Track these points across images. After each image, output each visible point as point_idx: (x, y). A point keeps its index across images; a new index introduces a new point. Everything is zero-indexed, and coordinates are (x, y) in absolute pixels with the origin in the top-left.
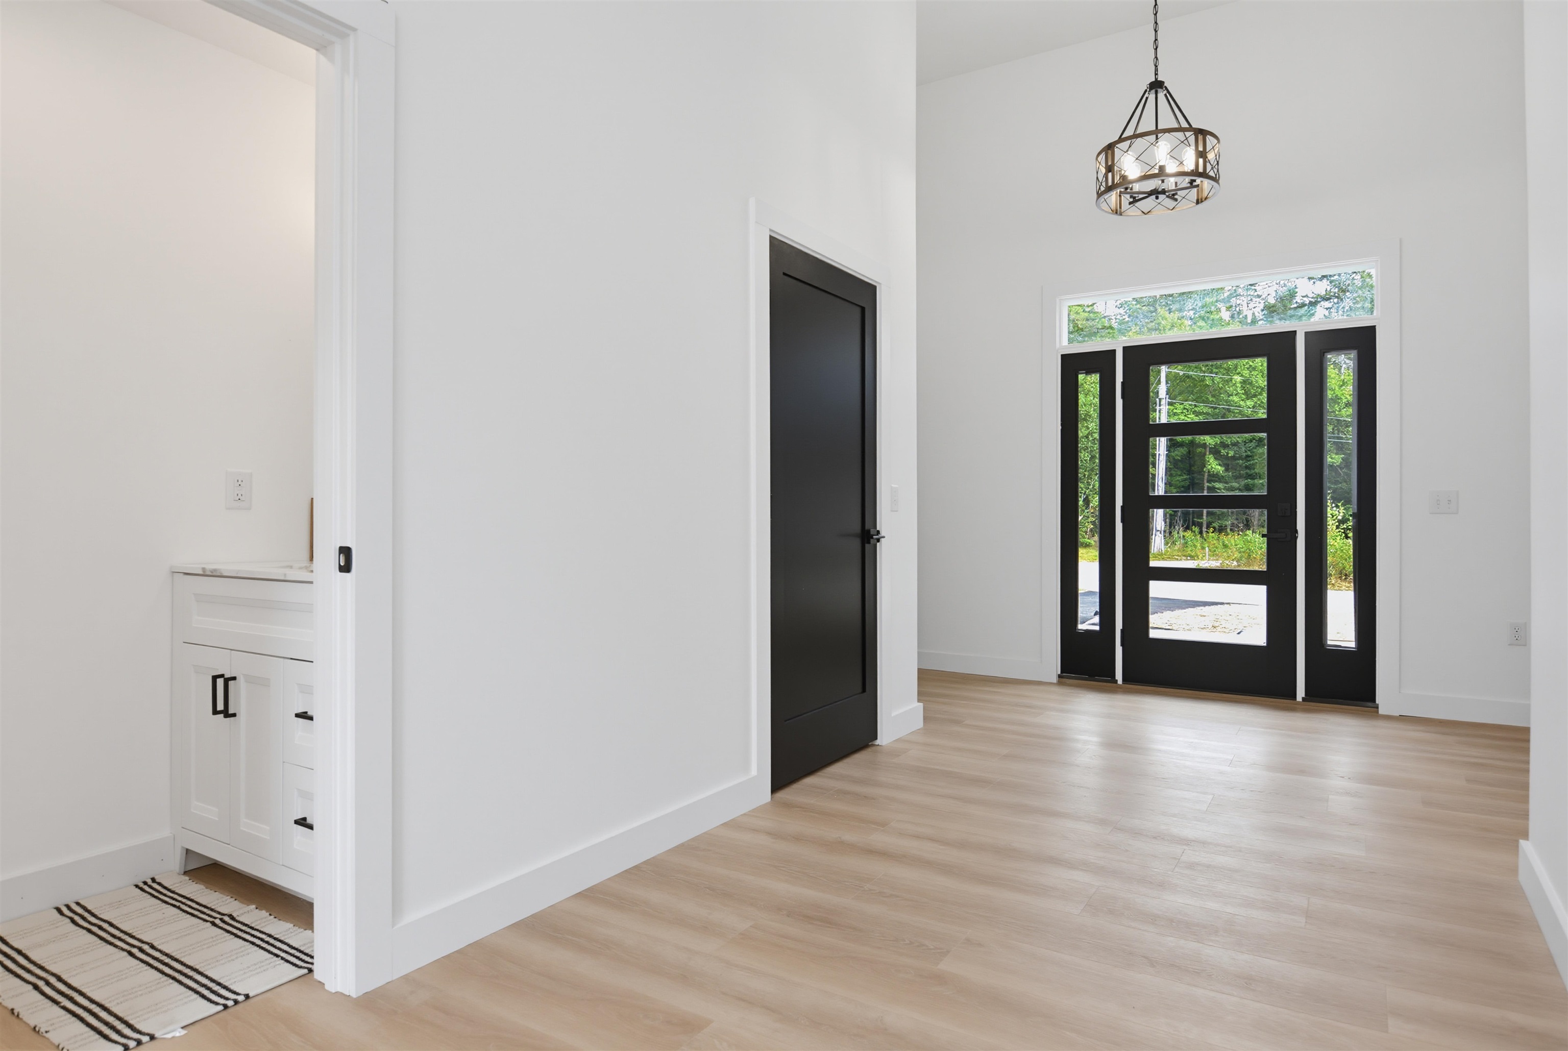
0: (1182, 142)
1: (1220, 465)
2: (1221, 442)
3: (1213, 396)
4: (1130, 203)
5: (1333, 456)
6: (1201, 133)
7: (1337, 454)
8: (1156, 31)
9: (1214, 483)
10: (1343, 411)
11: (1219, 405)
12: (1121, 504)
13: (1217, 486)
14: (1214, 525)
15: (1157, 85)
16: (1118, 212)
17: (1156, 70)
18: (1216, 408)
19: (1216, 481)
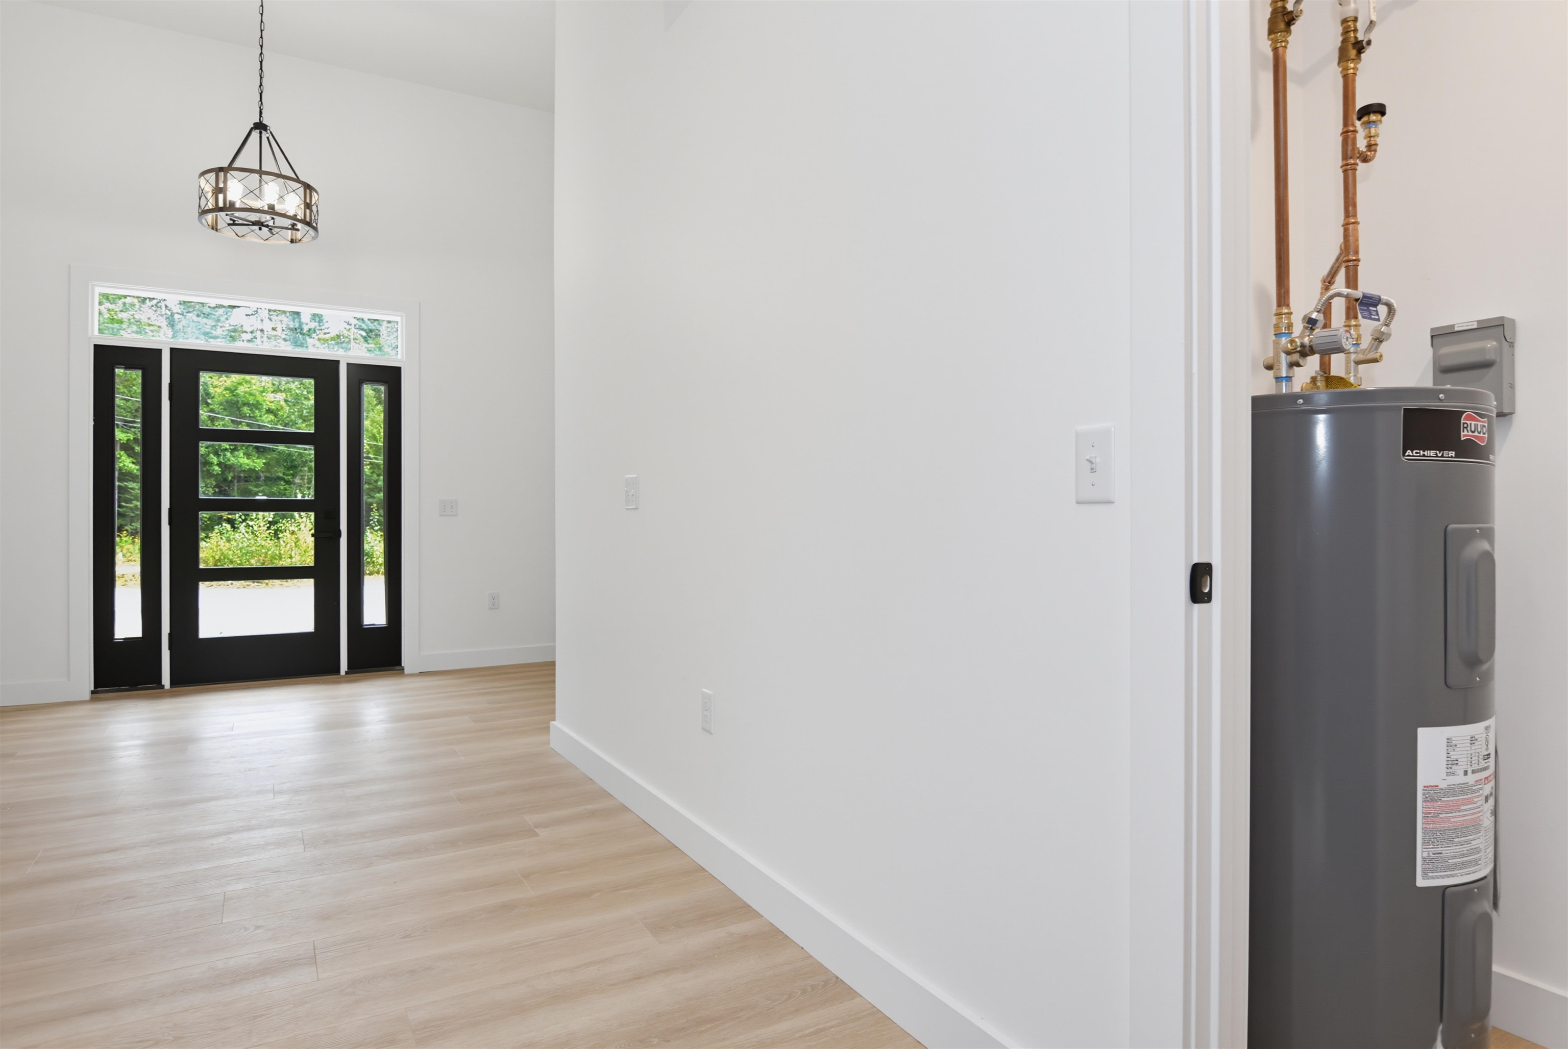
0: (294, 191)
1: (133, 463)
2: (134, 438)
3: (125, 387)
4: (229, 225)
5: (255, 461)
6: (308, 187)
7: (258, 458)
8: (261, 78)
9: (127, 482)
10: (264, 418)
11: (132, 397)
12: (168, 506)
13: (130, 486)
14: (126, 528)
15: (260, 126)
16: (215, 228)
17: (261, 113)
18: (127, 400)
19: (130, 481)
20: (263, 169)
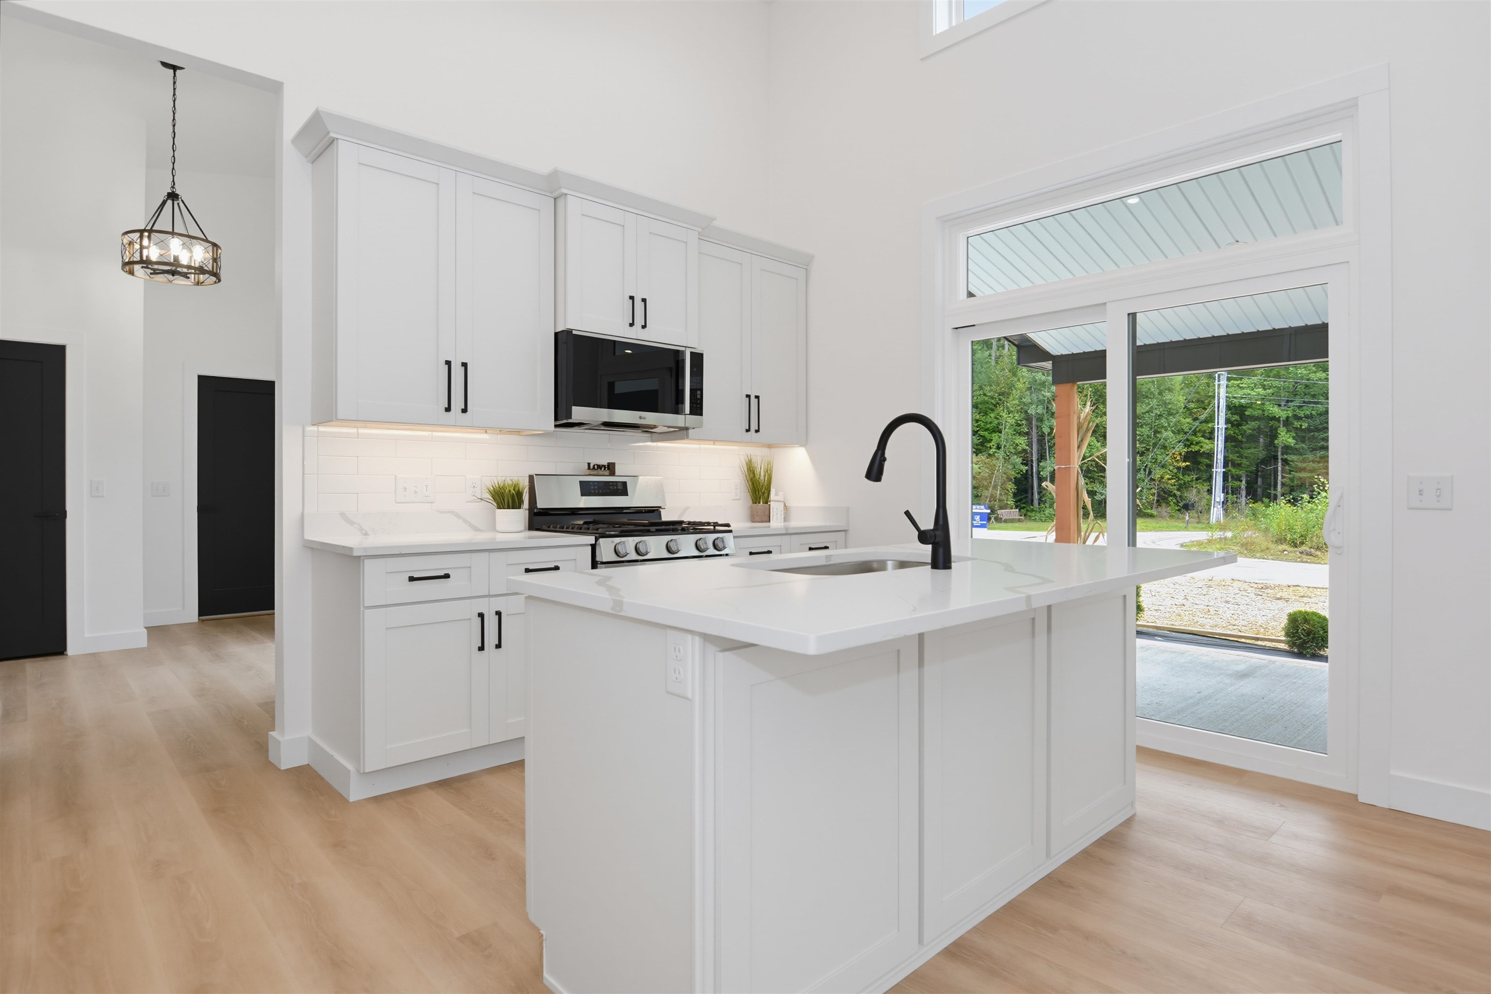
15: (173, 196)
17: (173, 185)
20: (175, 231)
